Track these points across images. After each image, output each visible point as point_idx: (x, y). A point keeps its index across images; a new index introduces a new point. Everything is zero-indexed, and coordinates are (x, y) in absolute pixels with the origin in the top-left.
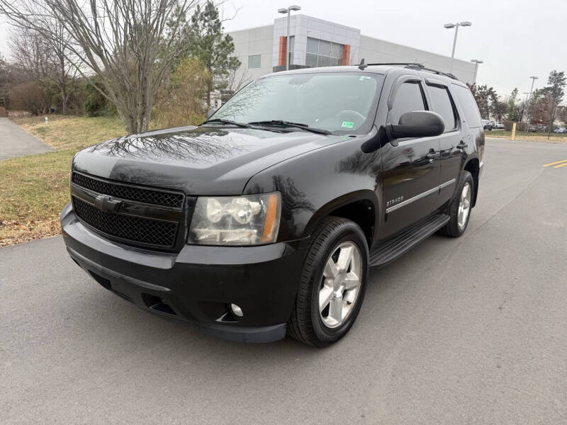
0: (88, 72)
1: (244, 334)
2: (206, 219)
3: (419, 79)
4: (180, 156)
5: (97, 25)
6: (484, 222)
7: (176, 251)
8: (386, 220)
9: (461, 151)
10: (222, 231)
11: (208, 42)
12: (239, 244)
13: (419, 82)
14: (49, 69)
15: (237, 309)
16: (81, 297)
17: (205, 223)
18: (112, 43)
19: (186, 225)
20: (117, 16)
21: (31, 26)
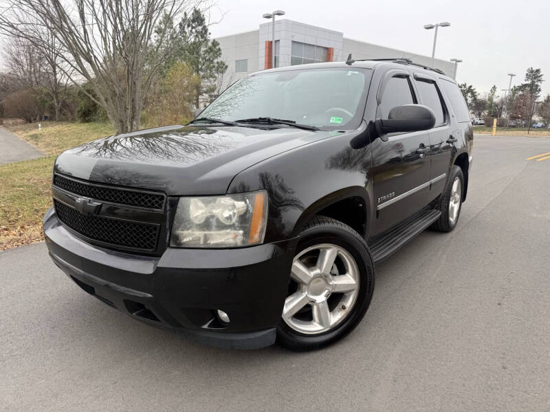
0: (79, 79)
1: (232, 341)
2: (189, 221)
3: (407, 73)
4: (168, 155)
5: (85, 32)
6: (474, 216)
7: (157, 255)
8: (377, 217)
9: (451, 145)
10: (206, 232)
11: (195, 48)
12: (224, 246)
13: (407, 77)
14: (42, 78)
15: (224, 315)
16: (68, 304)
17: (188, 224)
18: (101, 49)
19: (167, 227)
20: (105, 23)
21: (21, 35)
